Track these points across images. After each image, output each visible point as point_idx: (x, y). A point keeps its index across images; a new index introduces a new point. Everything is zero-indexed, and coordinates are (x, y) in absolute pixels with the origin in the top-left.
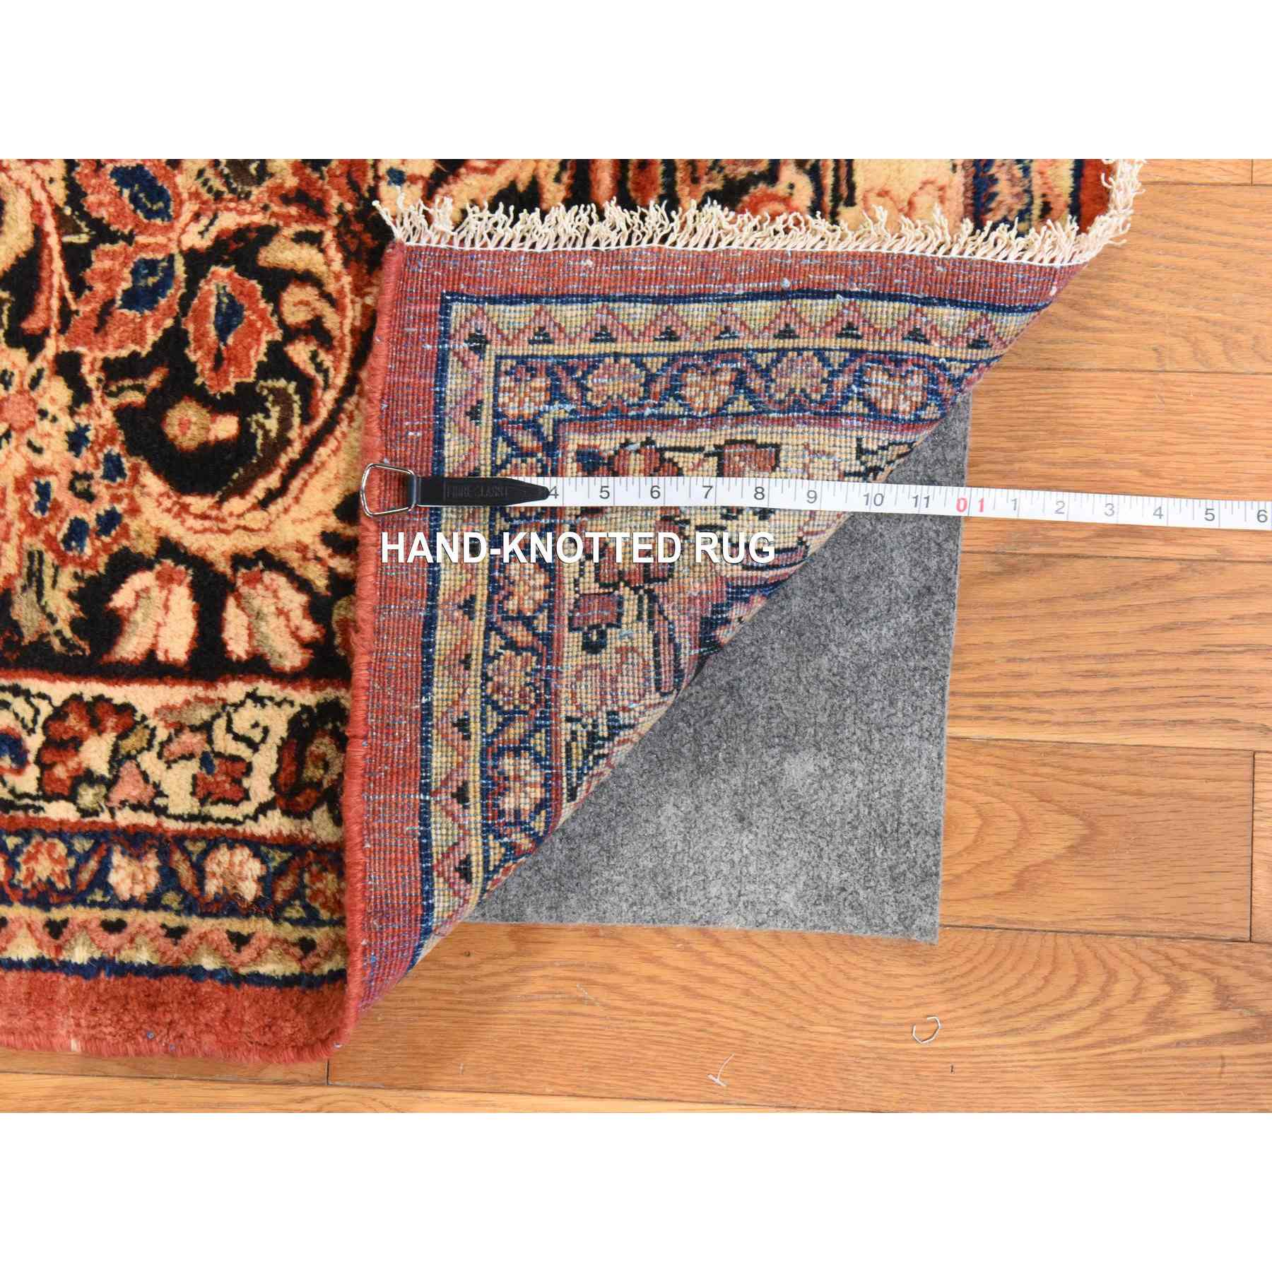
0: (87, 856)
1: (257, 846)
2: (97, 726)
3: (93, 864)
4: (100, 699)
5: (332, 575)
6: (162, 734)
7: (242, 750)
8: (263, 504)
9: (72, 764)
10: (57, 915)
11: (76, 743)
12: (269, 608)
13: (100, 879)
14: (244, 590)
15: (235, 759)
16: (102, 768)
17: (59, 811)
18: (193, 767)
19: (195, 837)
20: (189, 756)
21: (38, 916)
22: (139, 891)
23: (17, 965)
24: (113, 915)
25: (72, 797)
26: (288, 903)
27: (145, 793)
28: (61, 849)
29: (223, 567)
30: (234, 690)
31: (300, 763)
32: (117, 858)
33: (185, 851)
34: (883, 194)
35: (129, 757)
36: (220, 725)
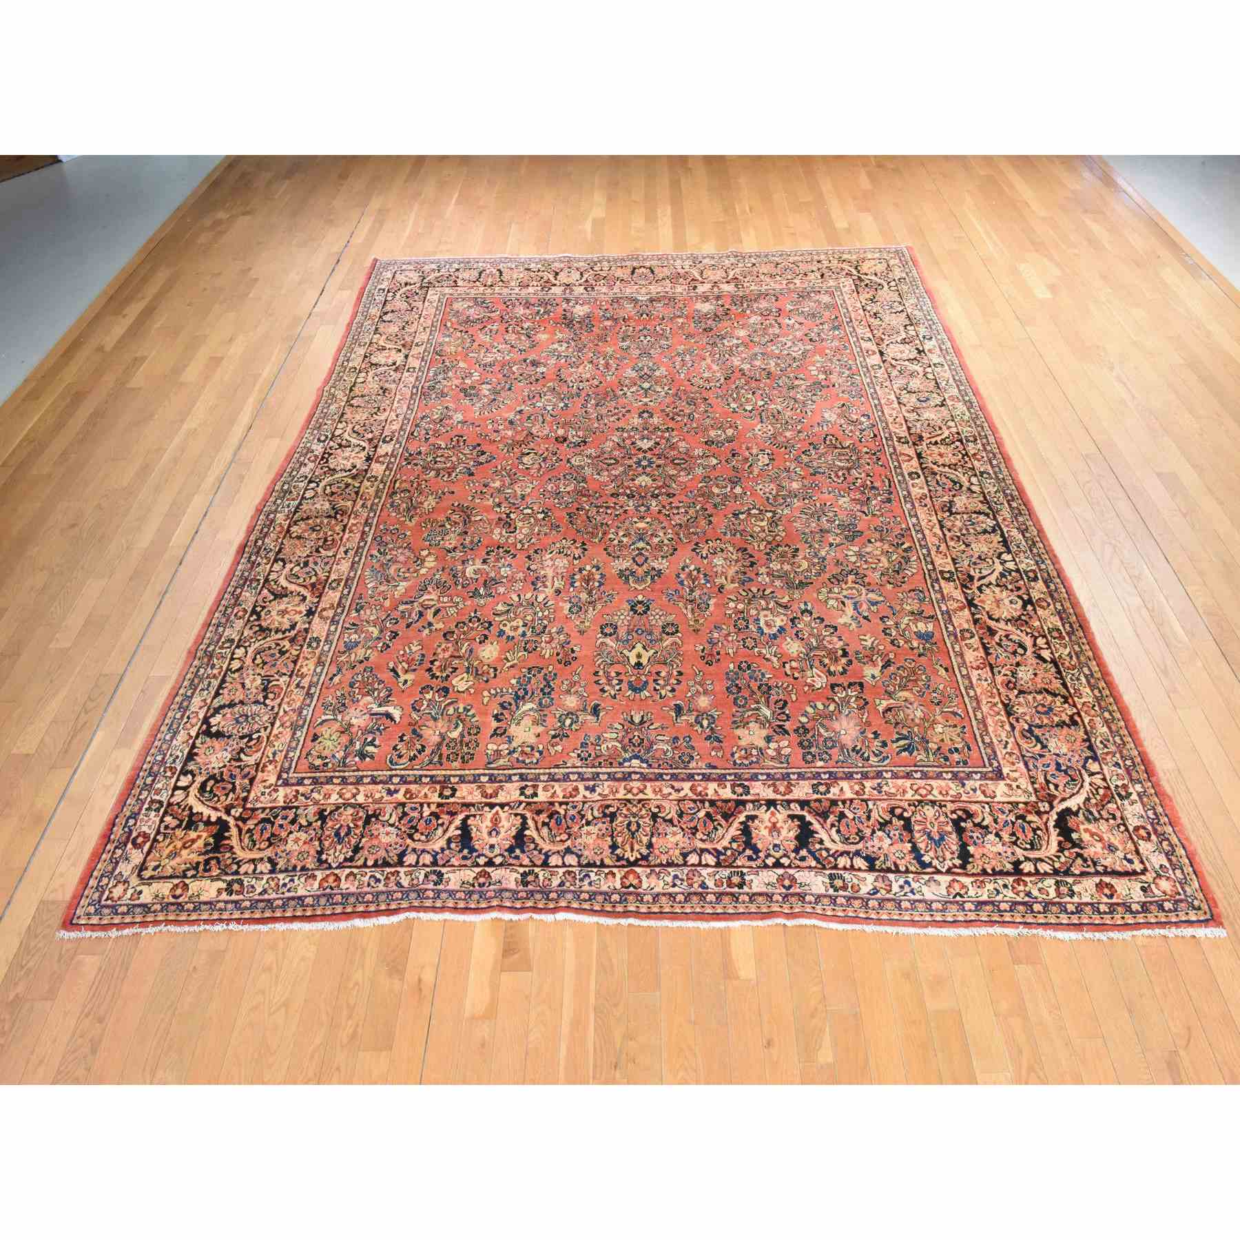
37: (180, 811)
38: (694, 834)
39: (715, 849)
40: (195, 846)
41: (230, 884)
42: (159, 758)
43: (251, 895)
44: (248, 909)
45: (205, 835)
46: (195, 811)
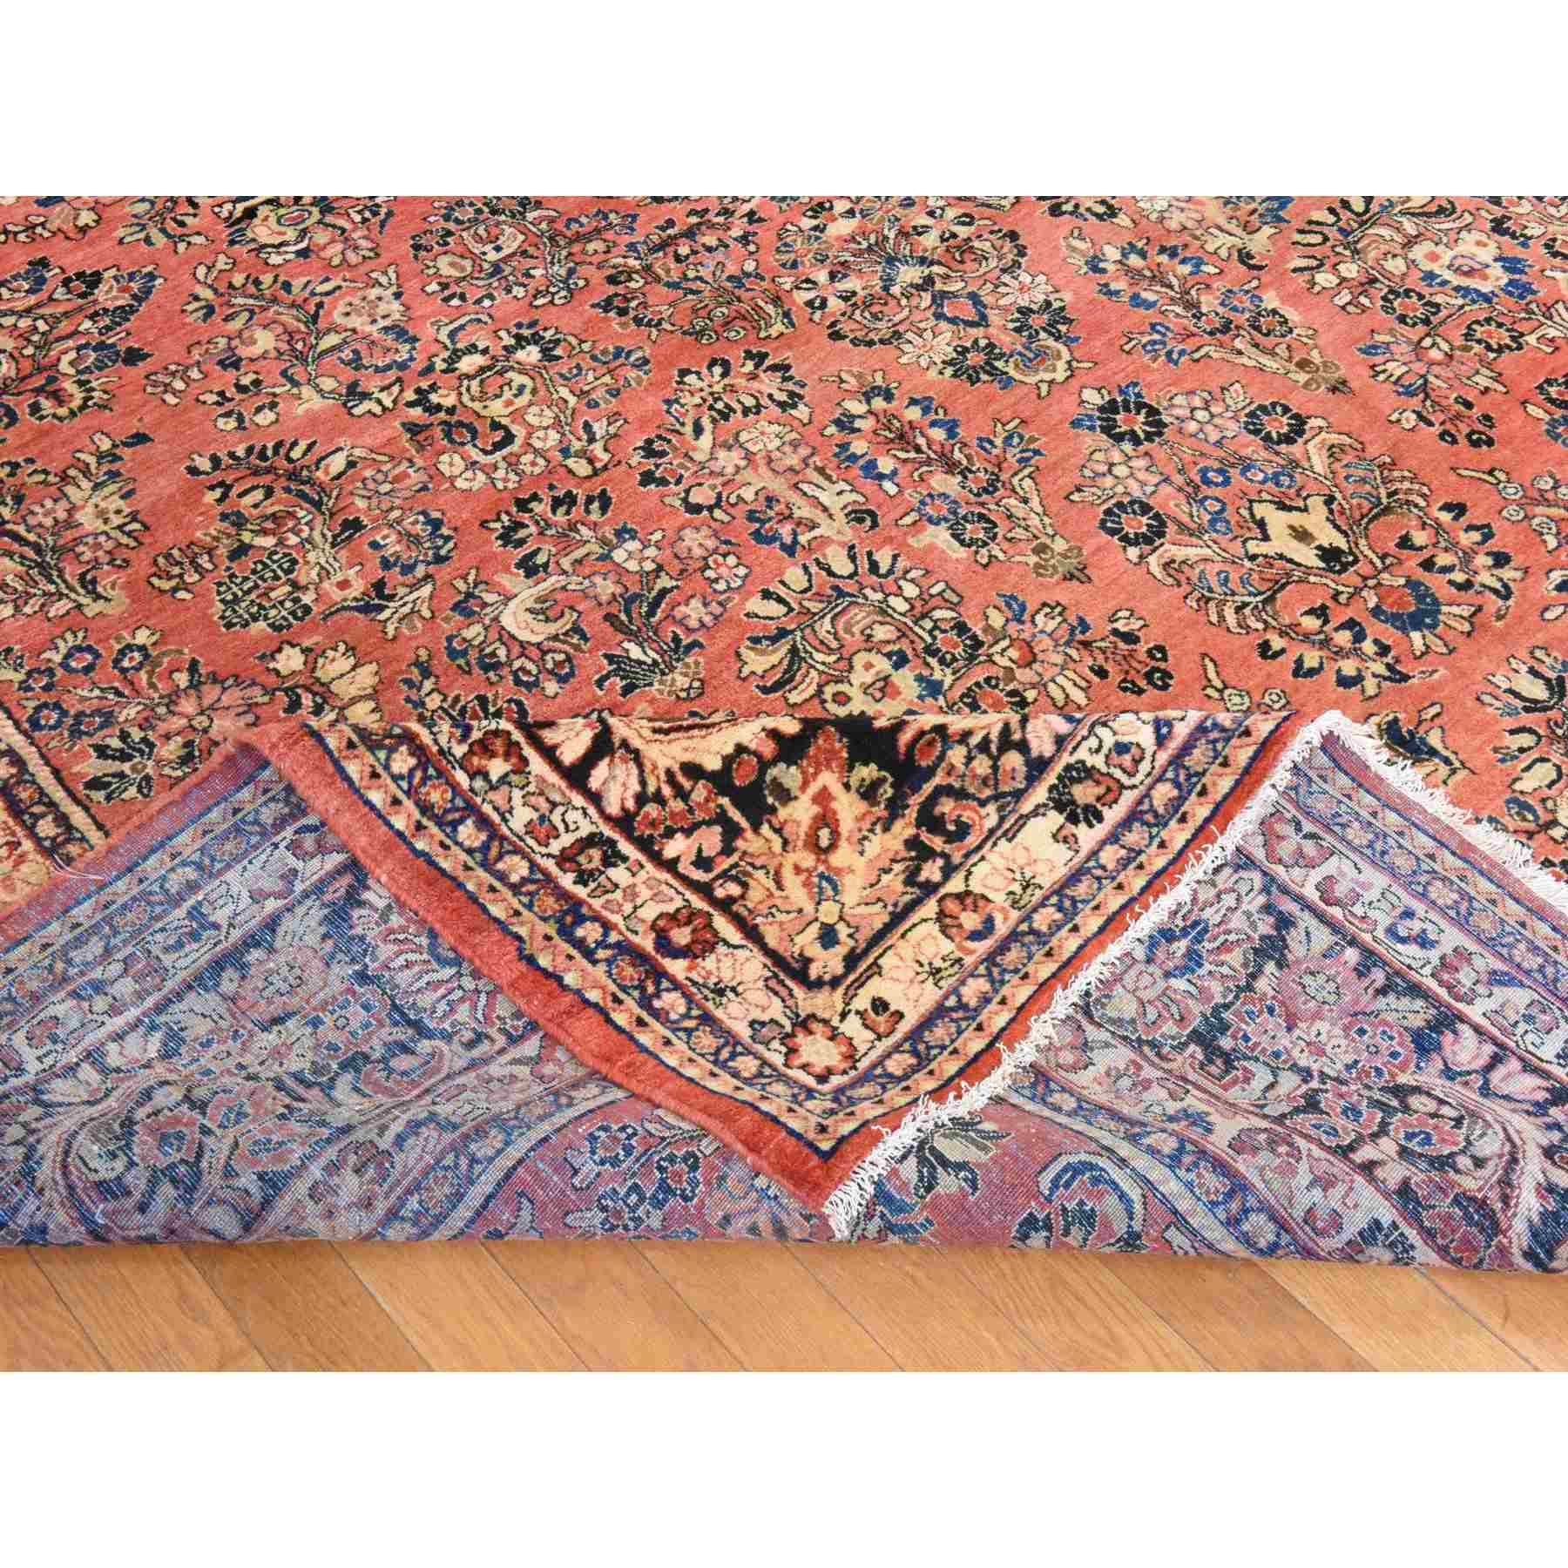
0: (458, 809)
1: (533, 866)
2: (507, 756)
3: (457, 815)
4: (518, 744)
5: (659, 790)
6: (531, 788)
7: (561, 827)
8: (655, 731)
9: (484, 762)
10: (425, 822)
11: (493, 755)
12: (621, 779)
13: (455, 825)
14: (617, 760)
15: (555, 828)
16: (494, 778)
17: (461, 777)
18: (535, 816)
19: (511, 843)
20: (537, 810)
21: (417, 815)
22: (467, 843)
23: (391, 827)
24: (448, 842)
25: (472, 777)
26: (526, 894)
27: (504, 807)
28: (449, 795)
29: (617, 742)
30: (578, 800)
31: (581, 851)
32: (469, 822)
33: (501, 846)
34: (1026, 849)
35: (509, 784)
36: (561, 809)
37: (677, 805)
40: (847, 824)
41: (1061, 802)
42: (402, 762)
43: (1145, 767)
44: (1182, 799)
45: (828, 779)
46: (713, 764)
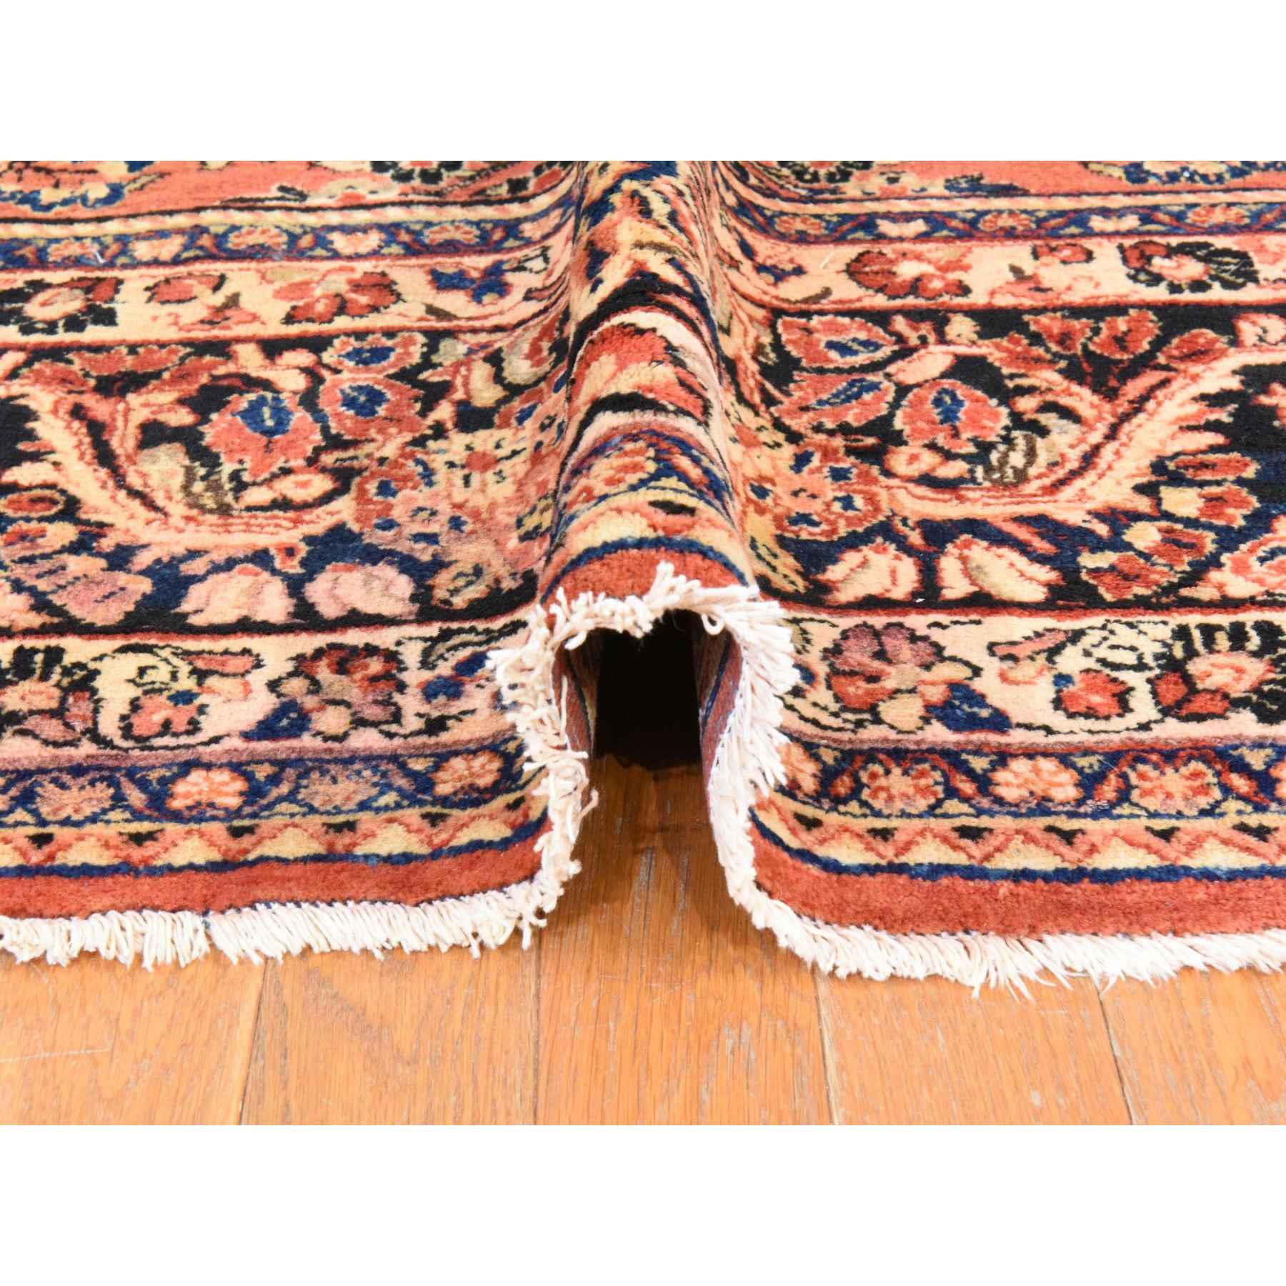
38: (875, 456)
39: (1041, 523)
